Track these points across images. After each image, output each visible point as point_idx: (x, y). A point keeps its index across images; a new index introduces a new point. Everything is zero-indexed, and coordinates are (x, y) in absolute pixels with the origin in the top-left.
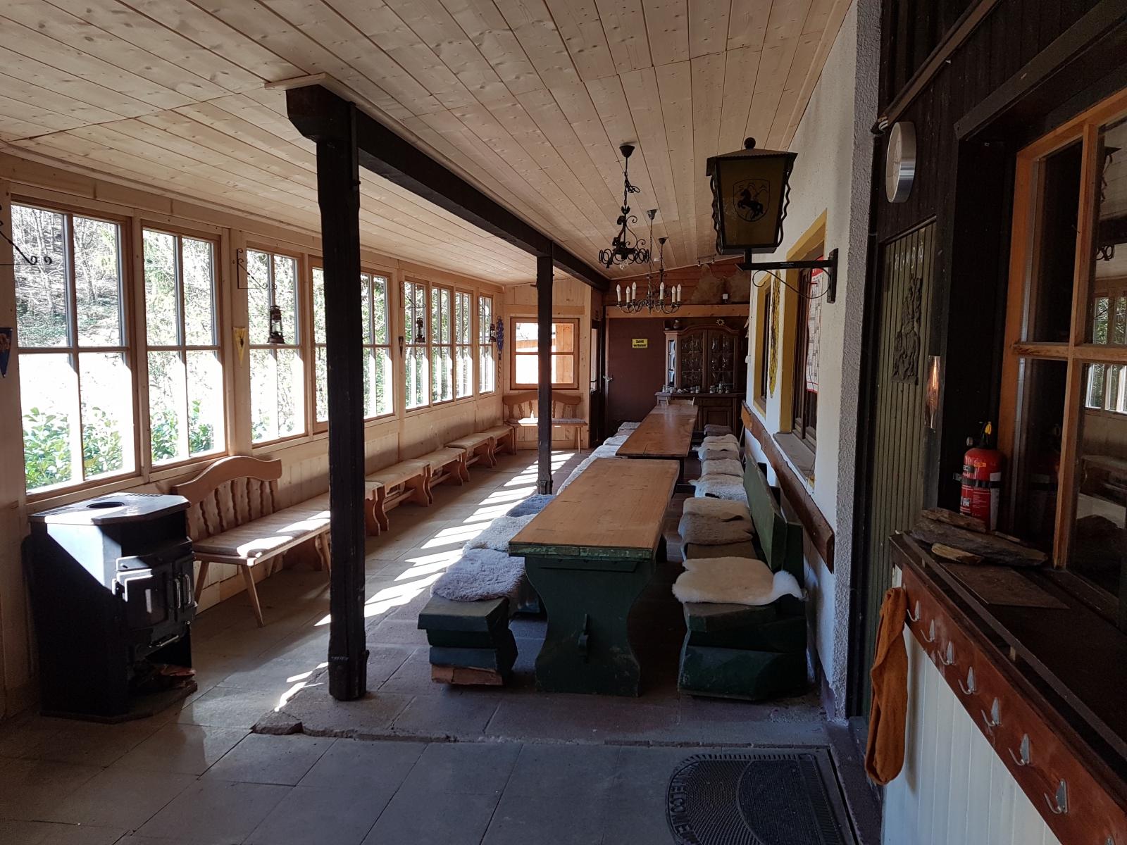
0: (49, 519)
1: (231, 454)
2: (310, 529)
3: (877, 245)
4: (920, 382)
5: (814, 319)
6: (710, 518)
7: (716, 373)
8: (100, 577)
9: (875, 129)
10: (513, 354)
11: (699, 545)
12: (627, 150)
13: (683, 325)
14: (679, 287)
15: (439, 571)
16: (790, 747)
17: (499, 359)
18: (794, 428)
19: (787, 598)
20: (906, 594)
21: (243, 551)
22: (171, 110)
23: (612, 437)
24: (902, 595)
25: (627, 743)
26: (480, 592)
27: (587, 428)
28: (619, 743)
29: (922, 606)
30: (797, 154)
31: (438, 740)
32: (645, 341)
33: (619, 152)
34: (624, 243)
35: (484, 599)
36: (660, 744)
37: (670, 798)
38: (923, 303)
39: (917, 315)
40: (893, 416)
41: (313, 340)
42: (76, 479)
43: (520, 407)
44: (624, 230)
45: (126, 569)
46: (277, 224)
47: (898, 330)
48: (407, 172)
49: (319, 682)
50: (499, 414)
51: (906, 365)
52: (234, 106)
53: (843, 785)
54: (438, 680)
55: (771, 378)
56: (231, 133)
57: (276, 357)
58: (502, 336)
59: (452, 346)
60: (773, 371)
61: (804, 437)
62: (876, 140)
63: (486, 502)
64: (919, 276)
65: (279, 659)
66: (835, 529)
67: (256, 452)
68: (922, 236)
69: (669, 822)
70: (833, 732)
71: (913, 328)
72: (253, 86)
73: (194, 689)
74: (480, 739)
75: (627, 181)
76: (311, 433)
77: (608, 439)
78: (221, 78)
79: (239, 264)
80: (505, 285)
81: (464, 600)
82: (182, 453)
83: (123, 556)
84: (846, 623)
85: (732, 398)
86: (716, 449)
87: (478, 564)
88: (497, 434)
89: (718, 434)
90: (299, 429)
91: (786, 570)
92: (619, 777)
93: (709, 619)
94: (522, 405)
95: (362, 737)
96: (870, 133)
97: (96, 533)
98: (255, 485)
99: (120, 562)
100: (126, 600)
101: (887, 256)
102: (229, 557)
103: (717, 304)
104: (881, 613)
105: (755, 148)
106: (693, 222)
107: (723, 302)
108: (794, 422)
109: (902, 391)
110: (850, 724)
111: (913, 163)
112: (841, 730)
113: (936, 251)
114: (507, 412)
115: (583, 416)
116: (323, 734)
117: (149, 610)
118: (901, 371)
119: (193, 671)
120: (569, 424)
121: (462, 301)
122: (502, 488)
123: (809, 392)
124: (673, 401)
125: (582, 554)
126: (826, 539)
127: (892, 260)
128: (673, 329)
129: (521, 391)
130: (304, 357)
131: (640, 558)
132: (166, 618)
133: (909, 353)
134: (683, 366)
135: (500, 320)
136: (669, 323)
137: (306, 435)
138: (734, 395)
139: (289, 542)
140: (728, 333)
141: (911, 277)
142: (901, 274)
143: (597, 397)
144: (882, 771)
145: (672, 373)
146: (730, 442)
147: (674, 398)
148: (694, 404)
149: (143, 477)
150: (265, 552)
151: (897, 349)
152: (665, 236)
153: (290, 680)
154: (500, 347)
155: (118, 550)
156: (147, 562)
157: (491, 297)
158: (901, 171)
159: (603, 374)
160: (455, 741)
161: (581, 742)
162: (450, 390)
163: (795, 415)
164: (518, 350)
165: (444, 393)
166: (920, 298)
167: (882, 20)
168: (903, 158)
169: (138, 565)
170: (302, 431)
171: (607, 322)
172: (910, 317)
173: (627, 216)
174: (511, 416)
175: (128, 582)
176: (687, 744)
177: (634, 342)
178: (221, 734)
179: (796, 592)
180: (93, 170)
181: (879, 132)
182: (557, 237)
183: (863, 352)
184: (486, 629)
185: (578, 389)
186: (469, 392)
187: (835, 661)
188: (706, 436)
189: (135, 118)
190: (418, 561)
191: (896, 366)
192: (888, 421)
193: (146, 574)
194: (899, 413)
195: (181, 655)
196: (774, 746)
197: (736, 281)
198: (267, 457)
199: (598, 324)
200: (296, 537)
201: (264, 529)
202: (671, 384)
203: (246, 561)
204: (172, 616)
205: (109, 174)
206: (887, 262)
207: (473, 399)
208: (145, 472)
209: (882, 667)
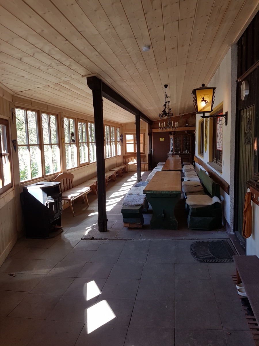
0: (28, 188)
1: (62, 172)
2: (84, 191)
3: (238, 111)
4: (252, 144)
5: (219, 130)
6: (191, 186)
7: (185, 147)
8: (42, 202)
9: (237, 81)
10: (126, 144)
11: (189, 192)
12: (166, 86)
13: (175, 133)
14: (177, 123)
15: (116, 203)
16: (220, 239)
17: (122, 145)
18: (213, 160)
19: (217, 203)
20: (251, 193)
21: (69, 197)
22: (57, 83)
23: (156, 166)
24: (250, 194)
25: (178, 239)
26: (135, 204)
27: (148, 164)
28: (176, 239)
29: (255, 195)
30: (216, 88)
31: (129, 240)
32: (164, 139)
33: (164, 87)
34: (166, 111)
35: (137, 206)
36: (186, 239)
37: (191, 250)
38: (252, 125)
39: (250, 128)
40: (245, 153)
41: (79, 141)
42: (30, 178)
43: (128, 159)
44: (165, 108)
45: (48, 200)
46: (70, 110)
47: (245, 132)
48: (111, 96)
49: (94, 228)
50: (122, 161)
51: (248, 140)
52: (72, 82)
53: (235, 246)
54: (126, 227)
55: (205, 147)
56: (69, 88)
57: (71, 146)
58: (122, 139)
59: (110, 142)
60: (206, 145)
61: (217, 162)
62: (237, 84)
63: (123, 186)
64: (251, 118)
65: (82, 224)
66: (229, 184)
67: (68, 172)
68: (251, 109)
69: (192, 255)
70: (231, 235)
71: (249, 131)
72: (79, 77)
73: (63, 231)
74: (139, 239)
75: (166, 95)
76: (79, 167)
77: (156, 167)
78: (72, 75)
79: (62, 122)
80: (123, 124)
81: (131, 206)
82: (52, 172)
83: (47, 196)
84: (233, 208)
85: (190, 154)
86: (188, 168)
87: (132, 198)
88: (123, 167)
89: (187, 165)
90: (76, 166)
91: (216, 196)
92: (177, 246)
93: (196, 208)
94: (129, 158)
95: (110, 239)
96: (235, 82)
97: (41, 191)
98: (68, 180)
99: (47, 198)
100: (48, 207)
101: (241, 113)
102: (66, 199)
103: (185, 127)
104: (245, 198)
105: (205, 86)
106: (179, 103)
107: (186, 126)
108: (213, 159)
109: (247, 147)
110: (235, 234)
111: (248, 91)
112: (232, 235)
113: (255, 113)
114: (124, 161)
115: (146, 161)
116: (99, 239)
117: (54, 210)
118: (247, 143)
119: (62, 227)
120: (143, 164)
121: (113, 129)
122: (126, 182)
123: (218, 150)
124: (173, 156)
125: (163, 193)
126: (227, 186)
127: (243, 114)
128: (172, 135)
129: (128, 155)
130: (77, 146)
131: (178, 193)
132: (57, 212)
133: (249, 137)
134: (175, 146)
135: (122, 134)
136: (170, 133)
137: (78, 167)
138: (191, 153)
139: (79, 195)
140: (188, 135)
141: (248, 118)
142: (246, 118)
143: (150, 155)
144: (247, 235)
145: (172, 148)
146: (191, 166)
147: (173, 155)
148: (179, 156)
149: (44, 178)
150: (75, 197)
151: (245, 137)
152: (171, 108)
153: (86, 228)
154: (122, 142)
155: (46, 195)
156: (53, 198)
157: (119, 128)
158: (245, 92)
159: (151, 149)
160: (133, 240)
161: (165, 239)
162: (110, 155)
163: (213, 156)
164: (127, 143)
165: (108, 156)
166: (251, 124)
167: (238, 53)
168: (246, 90)
169: (51, 198)
170: (77, 166)
171: (152, 133)
172: (249, 128)
173: (166, 104)
174: (126, 162)
175: (49, 203)
176: (193, 239)
177: (160, 139)
178: (74, 240)
179: (219, 201)
180: (32, 99)
181: (238, 82)
182: (141, 110)
183: (236, 138)
184: (138, 212)
185: (145, 153)
186: (115, 155)
187: (230, 217)
188: (184, 165)
189: (48, 86)
190: (109, 201)
191: (245, 141)
192: (243, 155)
193: (53, 201)
194: (246, 152)
195: (59, 222)
196: (216, 239)
197: (190, 120)
198: (70, 173)
199: (150, 134)
200: (81, 194)
201: (72, 192)
202: (172, 151)
203: (70, 199)
204: (58, 212)
205: (35, 99)
206: (241, 115)
207: (116, 157)
208: (44, 176)
209: (246, 210)
